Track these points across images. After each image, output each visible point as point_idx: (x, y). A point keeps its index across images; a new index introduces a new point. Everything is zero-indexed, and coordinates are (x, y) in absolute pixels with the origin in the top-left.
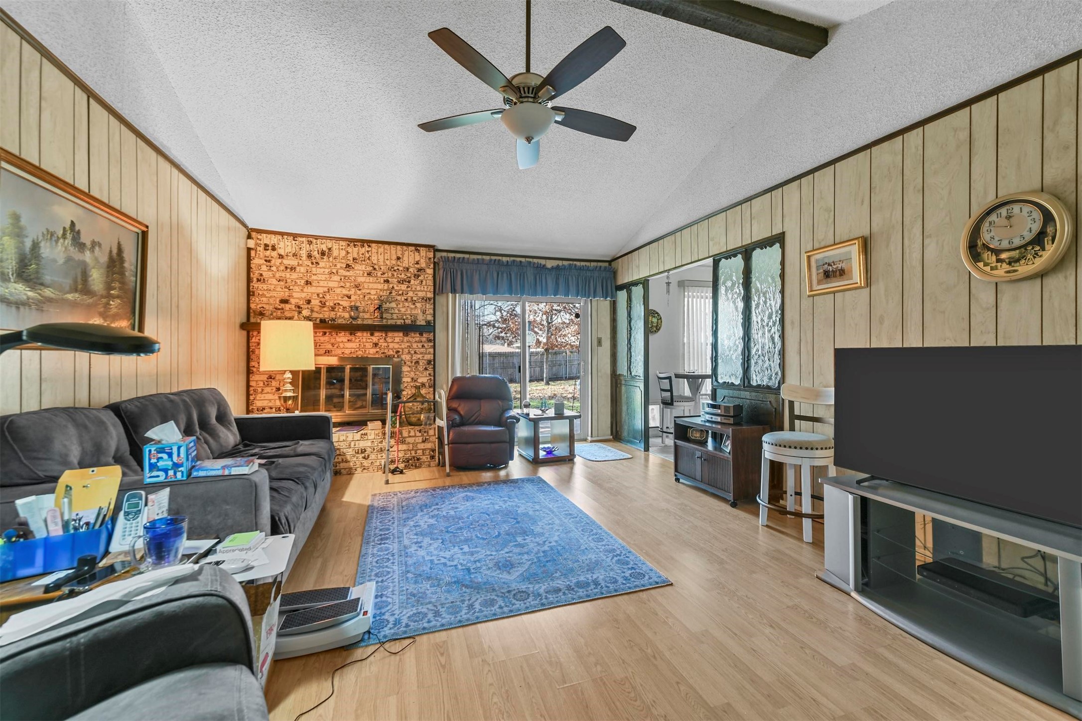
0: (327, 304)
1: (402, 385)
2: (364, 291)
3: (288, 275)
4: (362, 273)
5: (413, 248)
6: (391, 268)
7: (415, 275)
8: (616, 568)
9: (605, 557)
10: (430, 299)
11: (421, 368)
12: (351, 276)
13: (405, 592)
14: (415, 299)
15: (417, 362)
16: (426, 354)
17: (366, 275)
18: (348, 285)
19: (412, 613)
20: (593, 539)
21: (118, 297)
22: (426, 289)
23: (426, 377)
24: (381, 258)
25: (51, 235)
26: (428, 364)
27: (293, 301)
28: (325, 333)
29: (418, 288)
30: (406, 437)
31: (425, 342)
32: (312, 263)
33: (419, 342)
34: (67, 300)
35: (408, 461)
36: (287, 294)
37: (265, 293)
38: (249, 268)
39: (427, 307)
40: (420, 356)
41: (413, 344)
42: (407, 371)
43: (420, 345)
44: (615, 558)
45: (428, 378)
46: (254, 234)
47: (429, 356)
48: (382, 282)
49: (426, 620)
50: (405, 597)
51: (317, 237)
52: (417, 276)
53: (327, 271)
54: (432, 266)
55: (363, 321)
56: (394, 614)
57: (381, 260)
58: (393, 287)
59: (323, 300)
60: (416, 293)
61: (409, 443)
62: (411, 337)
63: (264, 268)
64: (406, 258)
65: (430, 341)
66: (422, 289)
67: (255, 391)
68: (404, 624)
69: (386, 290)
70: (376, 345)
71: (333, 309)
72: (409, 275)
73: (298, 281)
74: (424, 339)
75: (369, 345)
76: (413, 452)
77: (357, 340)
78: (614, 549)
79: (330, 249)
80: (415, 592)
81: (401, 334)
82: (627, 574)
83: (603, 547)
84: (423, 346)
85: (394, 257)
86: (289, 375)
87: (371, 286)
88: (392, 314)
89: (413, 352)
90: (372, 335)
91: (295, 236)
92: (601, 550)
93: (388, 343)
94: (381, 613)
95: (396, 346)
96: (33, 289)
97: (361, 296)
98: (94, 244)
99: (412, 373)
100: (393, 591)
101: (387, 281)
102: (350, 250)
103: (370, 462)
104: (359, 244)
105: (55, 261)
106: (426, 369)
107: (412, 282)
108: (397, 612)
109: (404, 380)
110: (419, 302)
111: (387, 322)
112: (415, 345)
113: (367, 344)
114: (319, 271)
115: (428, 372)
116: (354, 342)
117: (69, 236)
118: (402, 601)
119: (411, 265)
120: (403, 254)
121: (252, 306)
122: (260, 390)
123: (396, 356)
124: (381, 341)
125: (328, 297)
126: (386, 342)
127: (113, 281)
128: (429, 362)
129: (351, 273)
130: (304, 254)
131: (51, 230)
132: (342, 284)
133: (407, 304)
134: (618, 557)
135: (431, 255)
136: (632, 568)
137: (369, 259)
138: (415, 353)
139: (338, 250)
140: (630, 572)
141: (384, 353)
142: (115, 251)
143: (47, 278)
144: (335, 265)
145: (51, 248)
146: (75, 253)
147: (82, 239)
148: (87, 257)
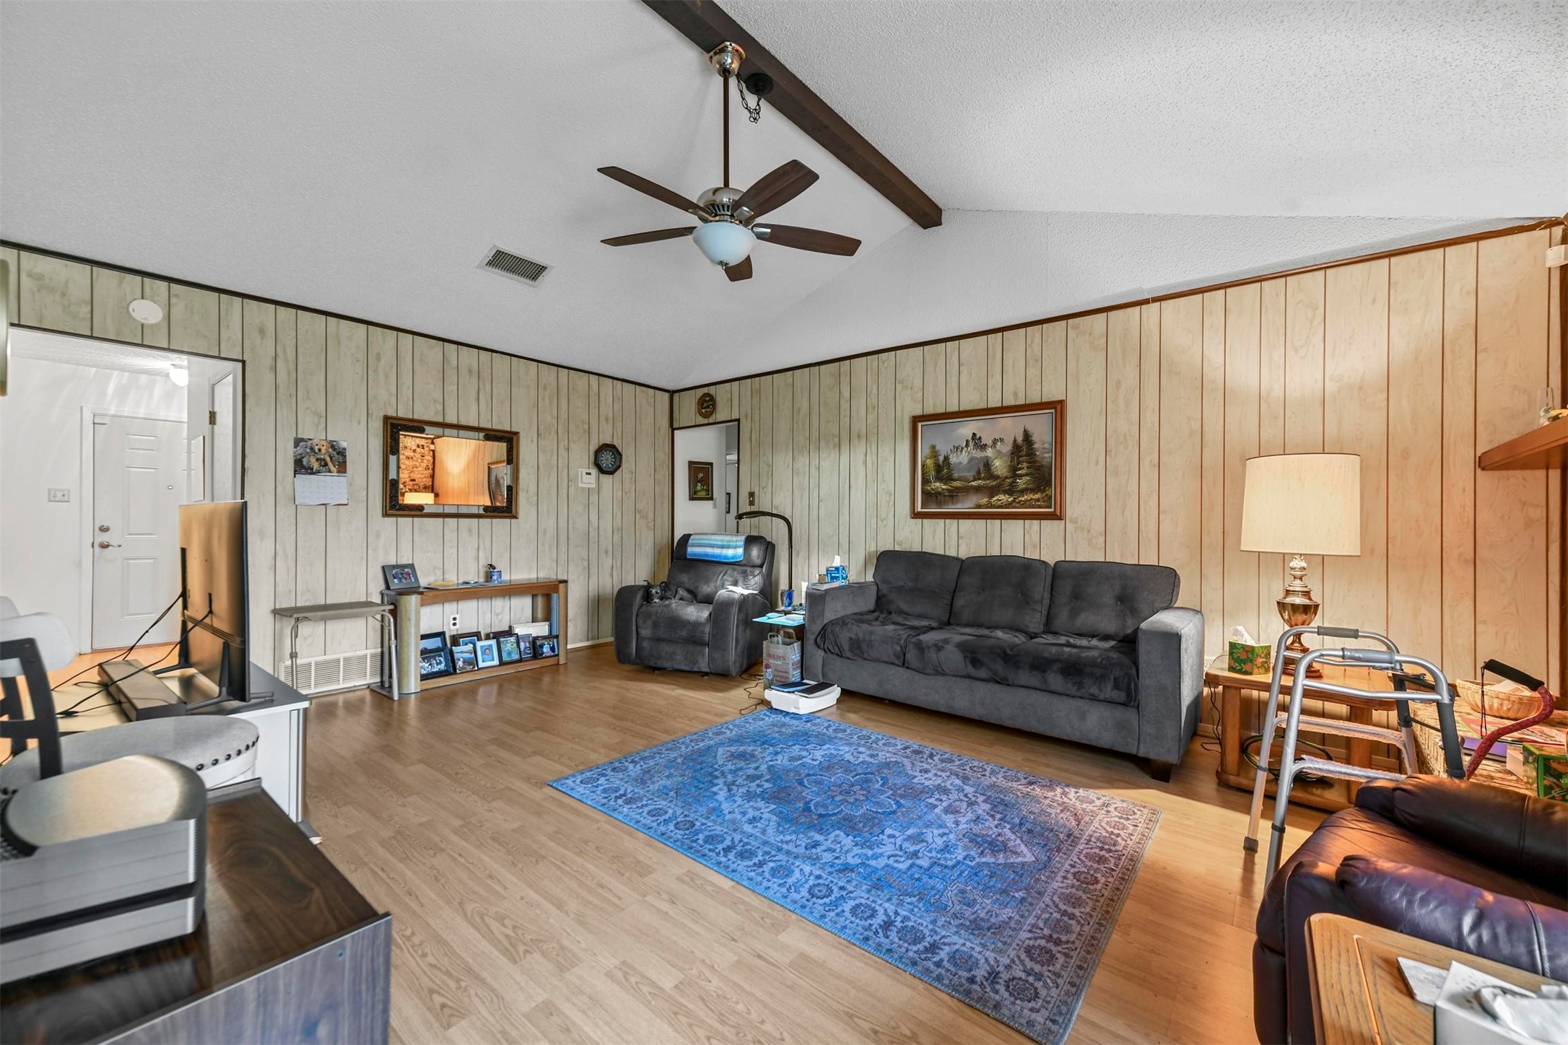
8: (618, 782)
9: (636, 790)
20: (666, 813)
21: (1026, 475)
34: (973, 487)
44: (622, 792)
78: (627, 804)
82: (602, 780)
83: (644, 803)
92: (645, 799)
96: (945, 484)
98: (995, 441)
117: (972, 444)
127: (1019, 463)
131: (957, 445)
134: (618, 794)
136: (597, 787)
140: (599, 782)
143: (956, 476)
145: (957, 456)
146: (978, 454)
147: (983, 442)
148: (989, 452)
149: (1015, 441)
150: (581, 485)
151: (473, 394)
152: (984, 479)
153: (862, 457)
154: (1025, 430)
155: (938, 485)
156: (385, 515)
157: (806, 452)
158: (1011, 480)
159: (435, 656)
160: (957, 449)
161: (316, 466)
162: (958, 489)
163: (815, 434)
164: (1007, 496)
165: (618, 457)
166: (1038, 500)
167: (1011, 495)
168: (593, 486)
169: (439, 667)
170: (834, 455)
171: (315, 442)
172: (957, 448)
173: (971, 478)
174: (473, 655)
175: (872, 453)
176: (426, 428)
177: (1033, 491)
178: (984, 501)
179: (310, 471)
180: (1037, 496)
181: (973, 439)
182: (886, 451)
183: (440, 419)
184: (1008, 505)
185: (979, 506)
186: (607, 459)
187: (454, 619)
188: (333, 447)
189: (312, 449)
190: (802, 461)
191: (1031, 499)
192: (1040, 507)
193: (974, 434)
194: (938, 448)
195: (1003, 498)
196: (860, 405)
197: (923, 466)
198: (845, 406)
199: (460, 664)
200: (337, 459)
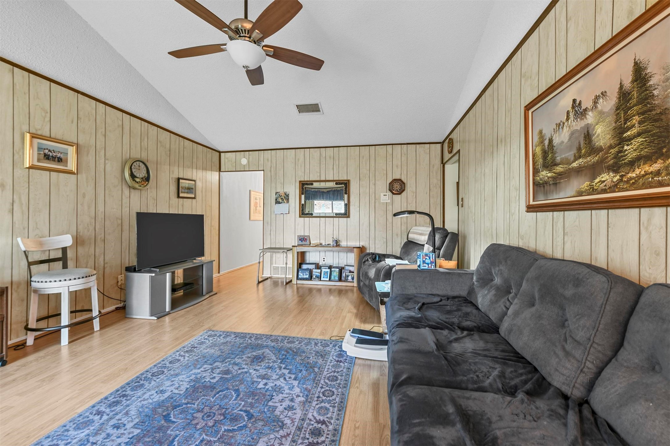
13: (325, 359)
19: (327, 348)
49: (322, 343)
50: (326, 356)
56: (335, 349)
68: (332, 344)
80: (320, 357)
94: (341, 352)
96: (550, 171)
100: (331, 362)
105: (563, 142)
108: (333, 350)
117: (572, 114)
118: (328, 355)
131: (558, 122)
143: (559, 158)
145: (559, 135)
146: (579, 125)
147: (584, 107)
148: (590, 118)
149: (621, 86)
150: (382, 201)
151: (331, 167)
152: (585, 156)
153: (503, 158)
154: (636, 63)
155: (545, 174)
156: (300, 217)
158: (616, 149)
159: (304, 272)
160: (560, 126)
161: (281, 201)
162: (560, 175)
163: (483, 148)
164: (612, 174)
165: (403, 185)
166: (658, 173)
167: (616, 172)
168: (389, 201)
169: (306, 276)
171: (281, 193)
172: (560, 124)
173: (572, 159)
174: (320, 274)
176: (314, 183)
177: (648, 159)
178: (585, 185)
179: (279, 203)
180: (656, 166)
181: (573, 107)
182: (515, 149)
183: (318, 179)
184: (614, 187)
185: (580, 194)
186: (397, 186)
187: (324, 259)
188: (285, 194)
189: (280, 195)
190: (478, 171)
191: (646, 174)
193: (574, 101)
194: (544, 132)
195: (608, 178)
196: (502, 113)
197: (534, 155)
199: (314, 277)
200: (286, 198)
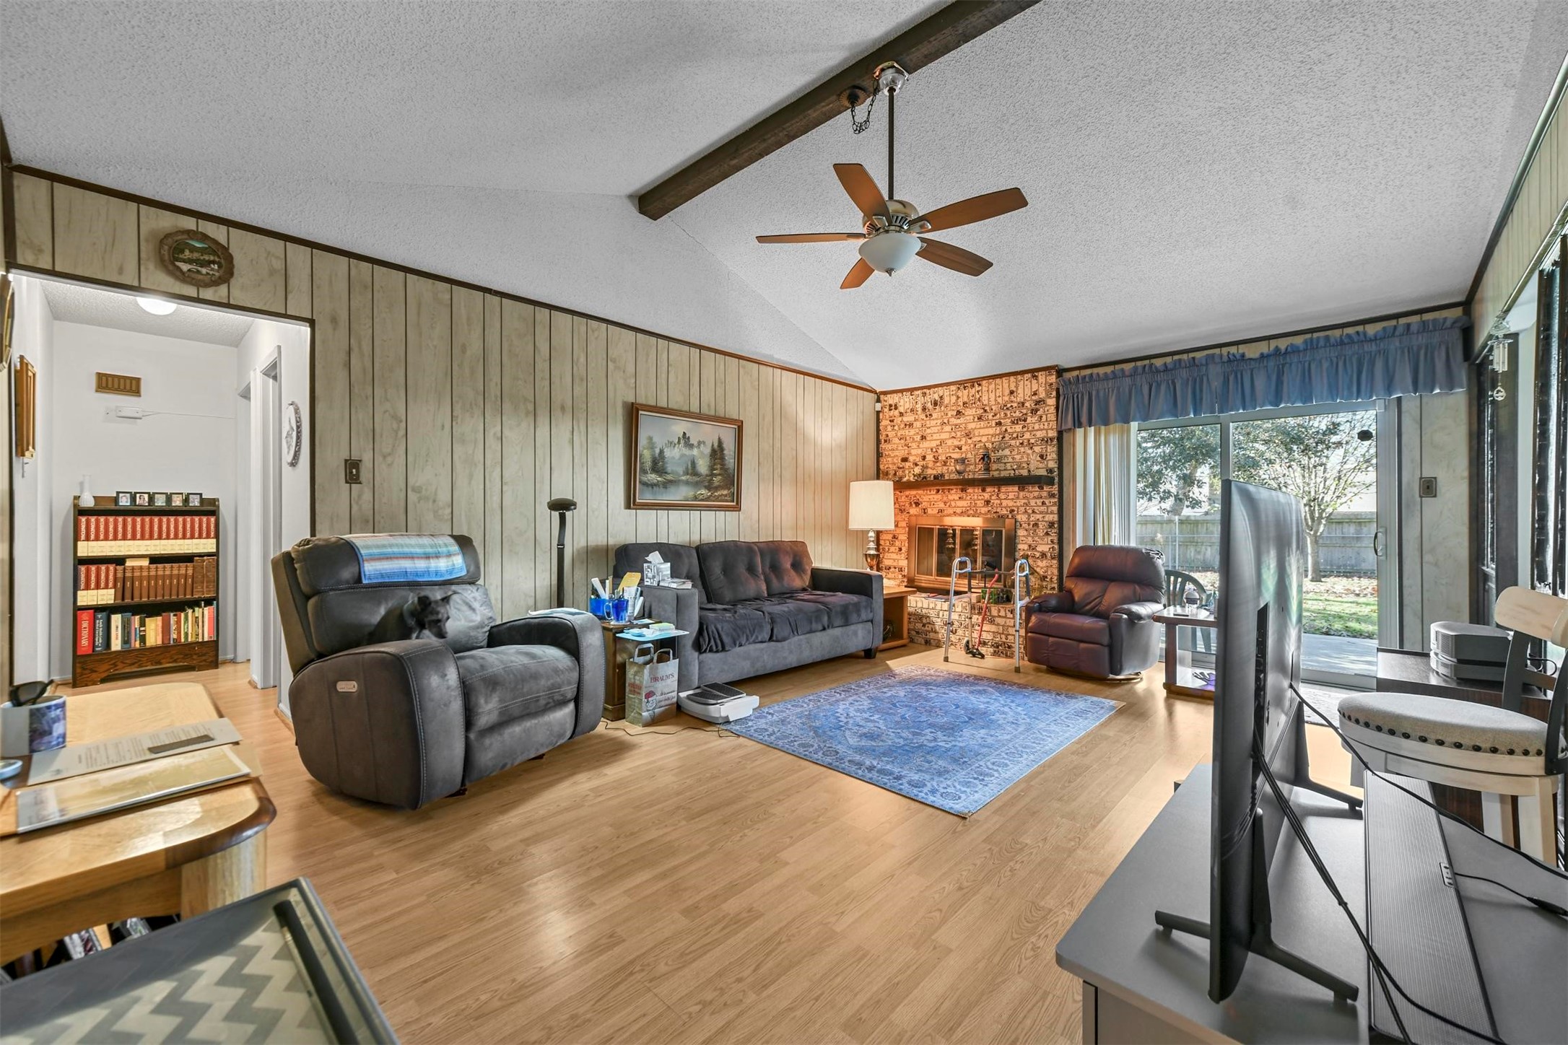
0: (940, 458)
1: (1017, 554)
2: (974, 439)
3: (907, 433)
4: (972, 417)
5: (1029, 375)
6: (1004, 407)
7: (1033, 410)
8: (949, 783)
10: (1052, 439)
11: (1041, 533)
12: (961, 424)
14: (1032, 441)
15: (1036, 525)
16: (1047, 513)
17: (976, 419)
18: (959, 434)
21: (719, 475)
22: (1046, 427)
23: (1048, 544)
24: (992, 396)
25: (671, 443)
26: (1050, 527)
27: (911, 459)
28: (938, 491)
29: (1037, 427)
30: (995, 617)
31: (1046, 498)
32: (927, 416)
33: (1038, 498)
34: (682, 481)
35: (998, 647)
36: (906, 452)
37: (890, 452)
38: (878, 430)
39: (1049, 450)
40: (1039, 516)
41: (1031, 501)
42: (1024, 536)
43: (1039, 502)
45: (1050, 546)
46: (882, 396)
47: (1051, 516)
48: (994, 425)
51: (929, 387)
52: (1034, 411)
53: (939, 421)
54: (1054, 393)
55: (974, 474)
57: (992, 399)
58: (1006, 430)
59: (936, 454)
60: (1033, 433)
61: (998, 625)
62: (1028, 492)
63: (889, 428)
64: (1020, 391)
65: (1052, 496)
66: (1042, 427)
67: (884, 549)
69: (998, 435)
70: (988, 502)
71: (945, 463)
72: (1025, 411)
73: (915, 437)
74: (1044, 494)
75: (980, 503)
76: (1003, 636)
77: (968, 498)
79: (941, 397)
81: (1016, 488)
84: (1043, 503)
85: (1007, 392)
86: (872, 534)
87: (982, 432)
88: (1005, 463)
89: (1030, 511)
90: (984, 490)
91: (912, 390)
93: (1001, 500)
95: (1011, 503)
96: (660, 476)
97: (972, 446)
98: (699, 443)
99: (1030, 539)
101: (999, 424)
102: (960, 394)
103: (958, 637)
104: (969, 385)
105: (673, 458)
106: (1047, 534)
107: (1029, 419)
109: (1020, 546)
110: (1037, 445)
111: (1000, 474)
112: (1033, 502)
113: (978, 502)
114: (933, 423)
115: (1050, 538)
116: (965, 500)
117: (682, 442)
119: (1027, 398)
120: (1017, 387)
121: (881, 467)
122: (887, 548)
123: (1010, 516)
124: (993, 498)
125: (940, 451)
126: (999, 498)
127: (715, 464)
128: (1051, 525)
129: (962, 420)
130: (919, 407)
131: (671, 440)
132: (953, 434)
133: (1022, 449)
135: (1053, 379)
137: (979, 400)
138: (1033, 512)
139: (948, 395)
141: (996, 512)
142: (716, 445)
143: (669, 469)
144: (947, 415)
145: (671, 451)
146: (687, 452)
147: (691, 442)
148: (695, 452)
149: (713, 445)
152: (690, 474)
153: (568, 435)
154: (719, 438)
155: (654, 477)
157: (478, 412)
158: (709, 477)
163: (494, 390)
166: (726, 496)
167: (709, 490)
170: (527, 424)
173: (681, 473)
175: (580, 432)
177: (722, 488)
180: (726, 492)
181: (683, 437)
182: (597, 432)
184: (707, 499)
190: (470, 425)
191: (721, 494)
192: (727, 501)
193: (684, 433)
196: (563, 370)
197: (641, 456)
198: (542, 365)
